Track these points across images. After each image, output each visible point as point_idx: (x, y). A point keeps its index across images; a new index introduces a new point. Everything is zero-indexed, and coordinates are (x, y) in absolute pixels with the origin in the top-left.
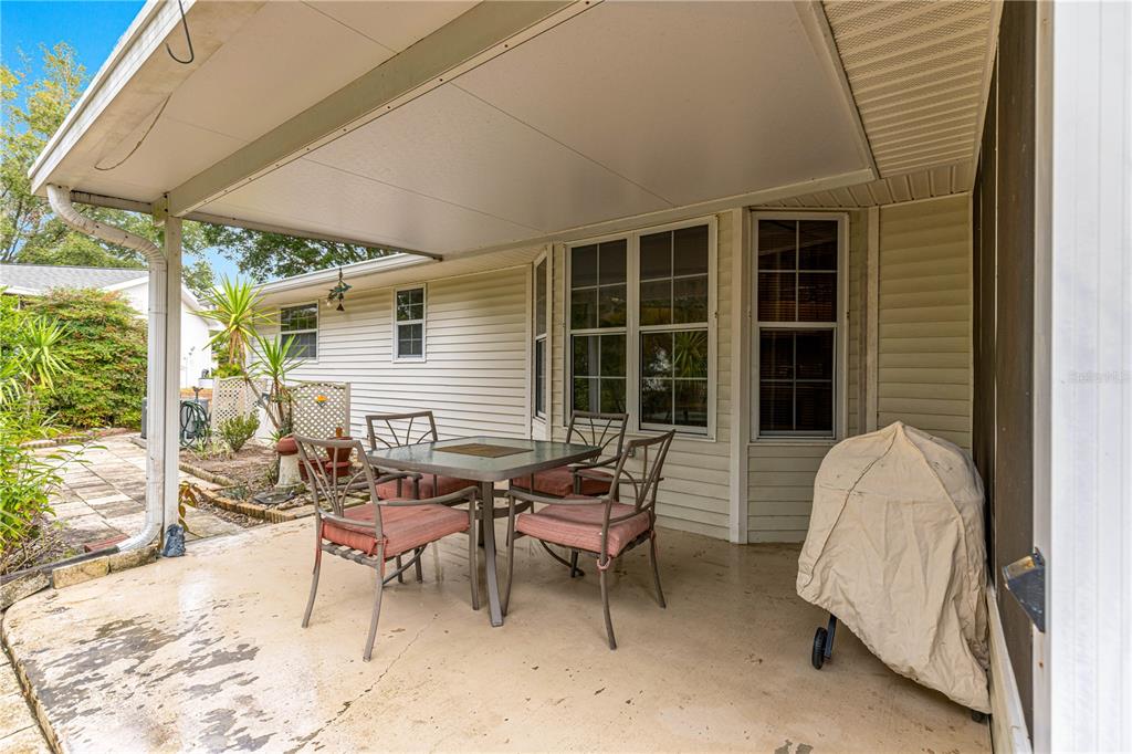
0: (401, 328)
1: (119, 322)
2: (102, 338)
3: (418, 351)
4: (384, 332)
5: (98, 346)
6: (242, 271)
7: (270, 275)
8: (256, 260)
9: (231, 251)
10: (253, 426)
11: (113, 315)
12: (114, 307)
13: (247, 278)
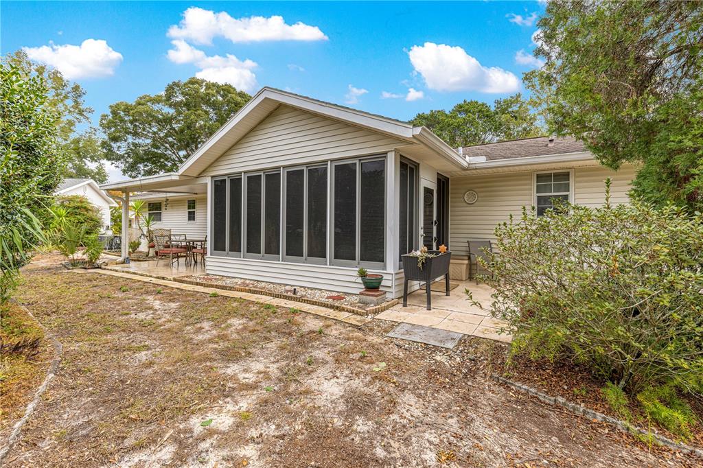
0: (189, 212)
1: (85, 208)
2: (80, 214)
3: (194, 220)
4: (184, 213)
5: (79, 217)
6: (124, 174)
7: (140, 176)
8: (132, 168)
9: (117, 163)
10: (139, 244)
11: (83, 205)
12: (84, 202)
13: (127, 178)
